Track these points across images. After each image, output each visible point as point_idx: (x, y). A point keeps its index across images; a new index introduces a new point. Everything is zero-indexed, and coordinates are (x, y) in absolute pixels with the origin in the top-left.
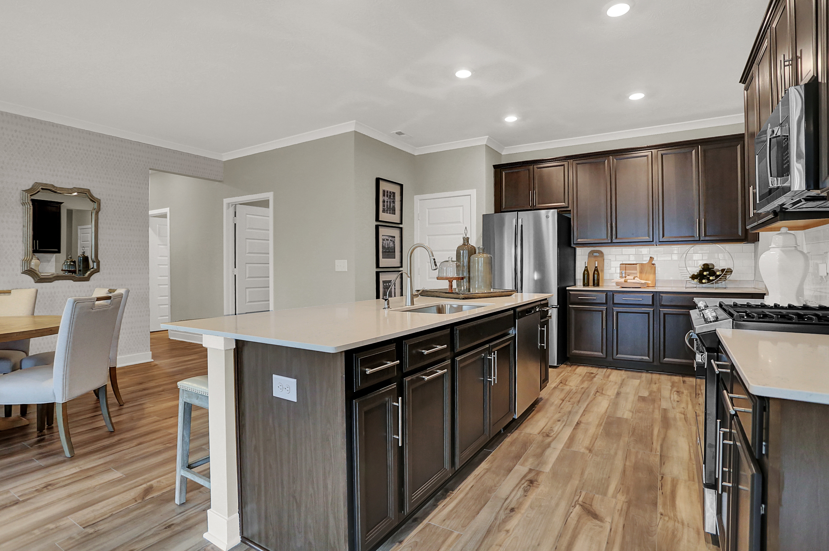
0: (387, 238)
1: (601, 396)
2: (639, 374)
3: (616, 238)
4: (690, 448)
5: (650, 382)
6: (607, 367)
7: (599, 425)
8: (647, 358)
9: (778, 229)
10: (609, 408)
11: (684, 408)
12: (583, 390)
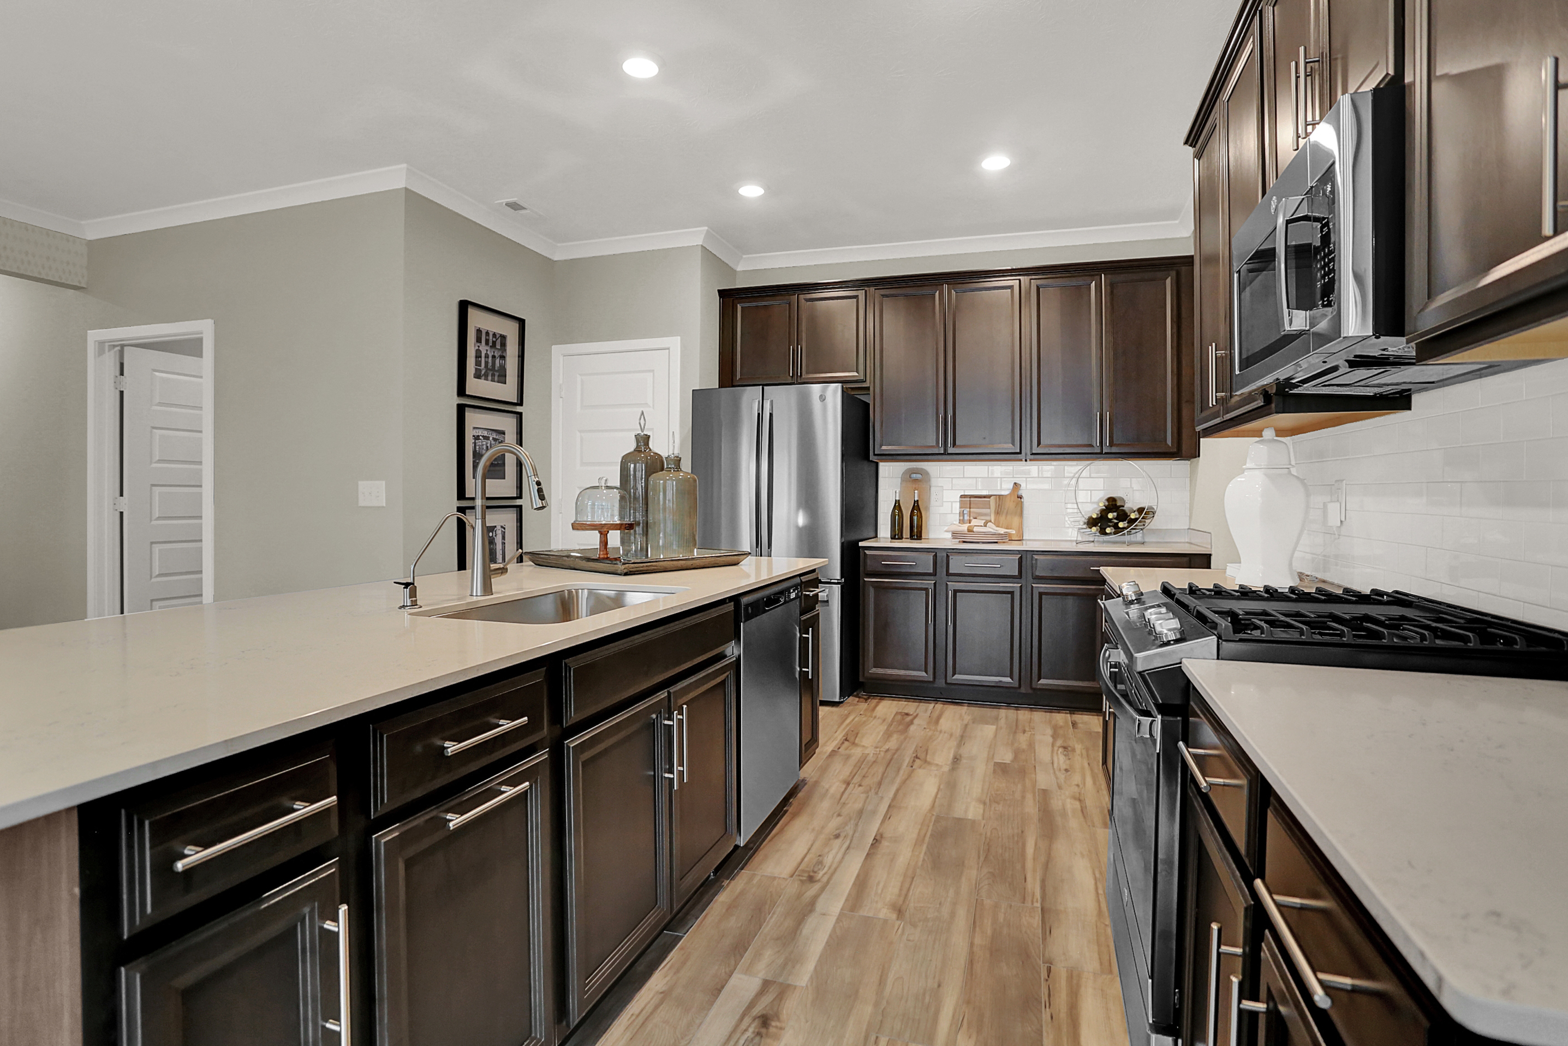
0: (485, 433)
1: (924, 768)
2: (994, 712)
3: (954, 445)
4: (1096, 884)
5: (1016, 729)
6: (936, 700)
7: (919, 842)
8: (1009, 680)
9: (1258, 433)
10: (939, 796)
11: (1078, 785)
12: (889, 756)
